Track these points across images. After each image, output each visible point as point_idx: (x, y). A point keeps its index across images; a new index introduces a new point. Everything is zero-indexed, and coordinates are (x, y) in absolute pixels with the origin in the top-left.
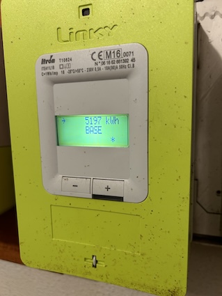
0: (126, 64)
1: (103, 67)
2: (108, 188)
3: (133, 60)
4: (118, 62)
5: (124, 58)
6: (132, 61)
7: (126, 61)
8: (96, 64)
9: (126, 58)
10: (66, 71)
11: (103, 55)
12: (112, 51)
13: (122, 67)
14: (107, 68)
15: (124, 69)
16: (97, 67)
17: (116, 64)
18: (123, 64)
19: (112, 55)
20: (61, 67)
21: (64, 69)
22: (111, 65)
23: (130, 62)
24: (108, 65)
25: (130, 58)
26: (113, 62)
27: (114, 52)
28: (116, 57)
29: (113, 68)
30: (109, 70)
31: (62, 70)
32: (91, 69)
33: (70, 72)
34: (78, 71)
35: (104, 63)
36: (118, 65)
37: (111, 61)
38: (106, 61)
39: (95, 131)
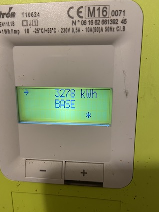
0: (114, 26)
1: (83, 28)
3: (124, 22)
4: (104, 22)
5: (113, 18)
6: (122, 22)
7: (114, 22)
8: (74, 23)
9: (115, 18)
10: (32, 29)
11: (84, 12)
12: (96, 8)
13: (108, 29)
14: (89, 30)
15: (110, 33)
16: (74, 27)
17: (101, 26)
18: (110, 26)
19: (97, 12)
20: (25, 23)
21: (29, 27)
22: (94, 26)
23: (120, 25)
24: (90, 26)
25: (120, 18)
26: (97, 23)
27: (99, 9)
28: (101, 16)
29: (96, 30)
30: (91, 33)
31: (27, 28)
32: (66, 30)
33: (37, 31)
34: (49, 31)
35: (84, 23)
36: (104, 26)
37: (94, 20)
38: (87, 20)
39: (66, 106)
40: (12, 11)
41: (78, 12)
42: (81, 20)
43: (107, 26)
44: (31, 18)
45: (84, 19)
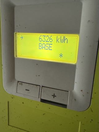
2: (54, 96)
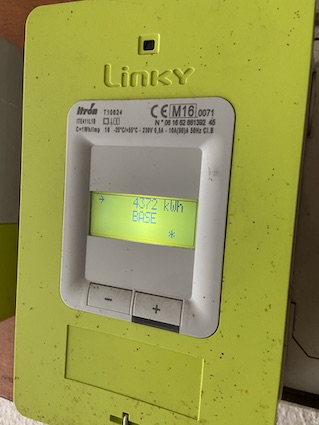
3: (212, 122)
4: (190, 123)
5: (199, 118)
6: (210, 123)
7: (201, 122)
8: (157, 123)
9: (202, 118)
10: (113, 128)
11: (169, 111)
12: (182, 107)
13: (194, 131)
14: (173, 130)
16: (157, 127)
17: (186, 126)
18: (196, 126)
19: (182, 111)
20: (106, 121)
21: (109, 126)
22: (179, 126)
23: (208, 125)
24: (174, 127)
25: (208, 119)
26: (181, 122)
27: (185, 108)
28: (187, 115)
29: (181, 130)
30: (175, 134)
31: (107, 126)
32: (148, 130)
33: (117, 130)
34: (130, 130)
35: (168, 123)
36: (190, 127)
37: (179, 120)
38: (172, 120)
39: (146, 219)
40: (94, 107)
41: (163, 111)
42: (164, 119)
43: (193, 126)
44: (113, 116)
45: (168, 119)
